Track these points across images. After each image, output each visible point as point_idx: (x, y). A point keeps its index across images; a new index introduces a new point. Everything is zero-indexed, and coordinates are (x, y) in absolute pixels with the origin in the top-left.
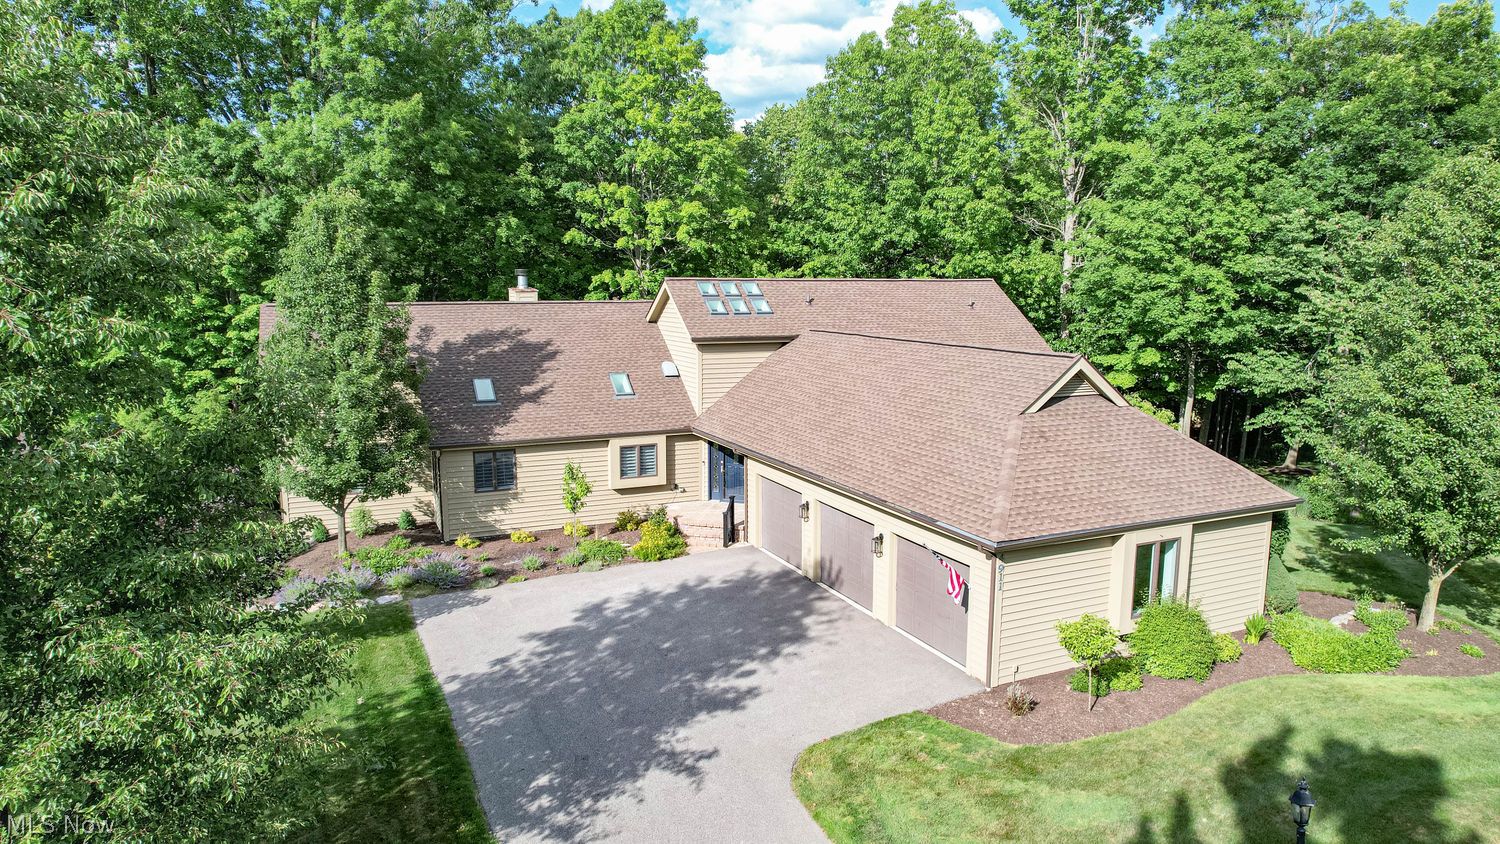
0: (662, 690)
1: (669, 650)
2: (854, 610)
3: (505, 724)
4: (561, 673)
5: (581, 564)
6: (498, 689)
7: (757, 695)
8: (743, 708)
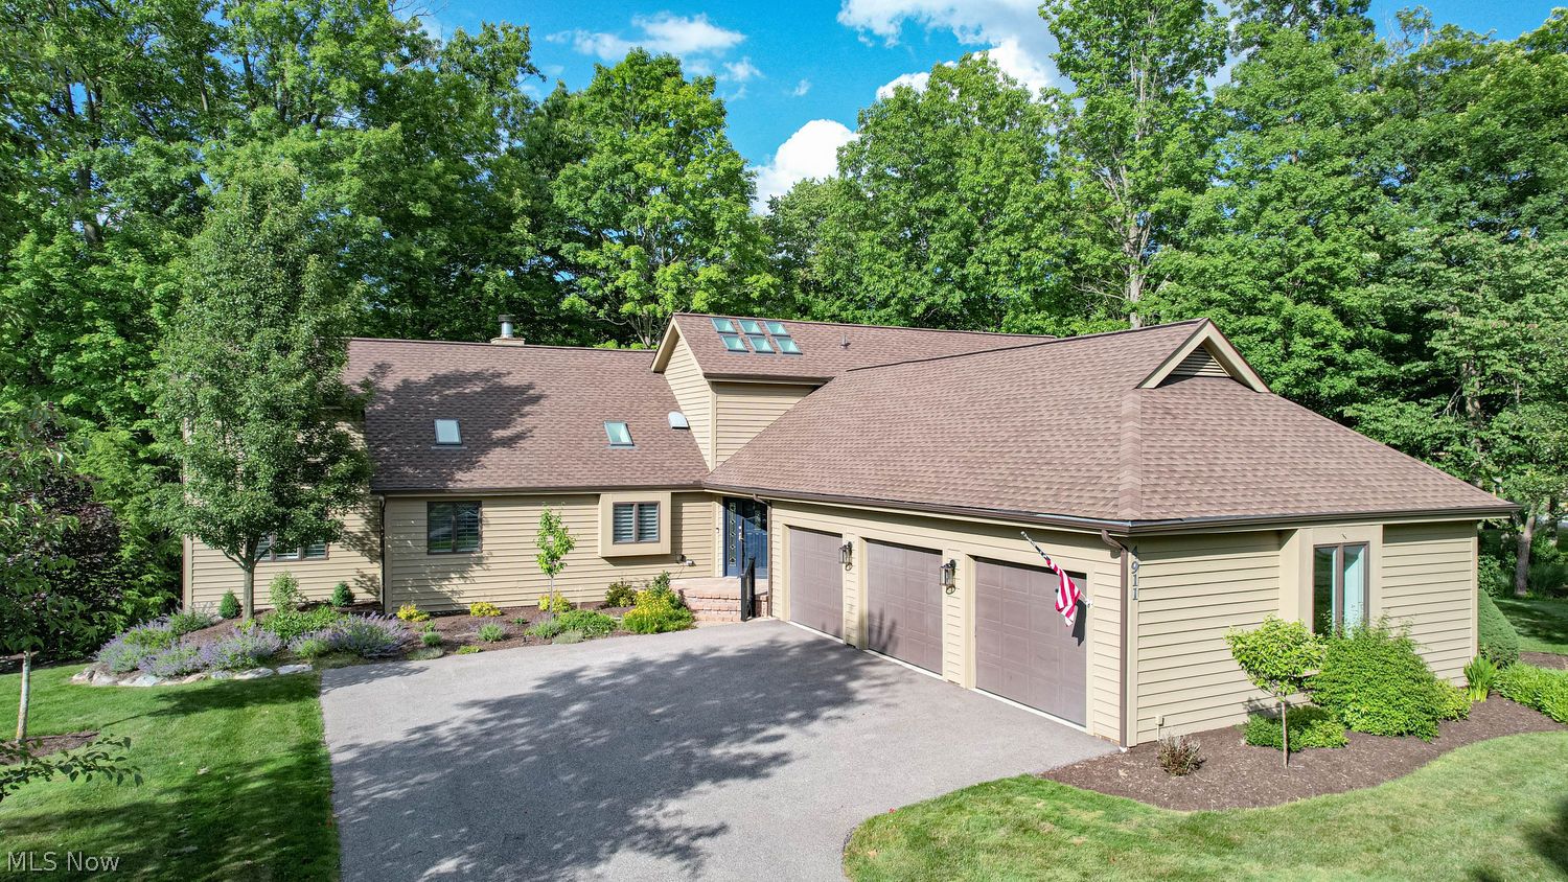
0: (647, 758)
1: (661, 715)
2: (916, 673)
3: (409, 797)
4: (504, 740)
5: (555, 635)
6: (410, 759)
7: (785, 762)
8: (767, 776)
